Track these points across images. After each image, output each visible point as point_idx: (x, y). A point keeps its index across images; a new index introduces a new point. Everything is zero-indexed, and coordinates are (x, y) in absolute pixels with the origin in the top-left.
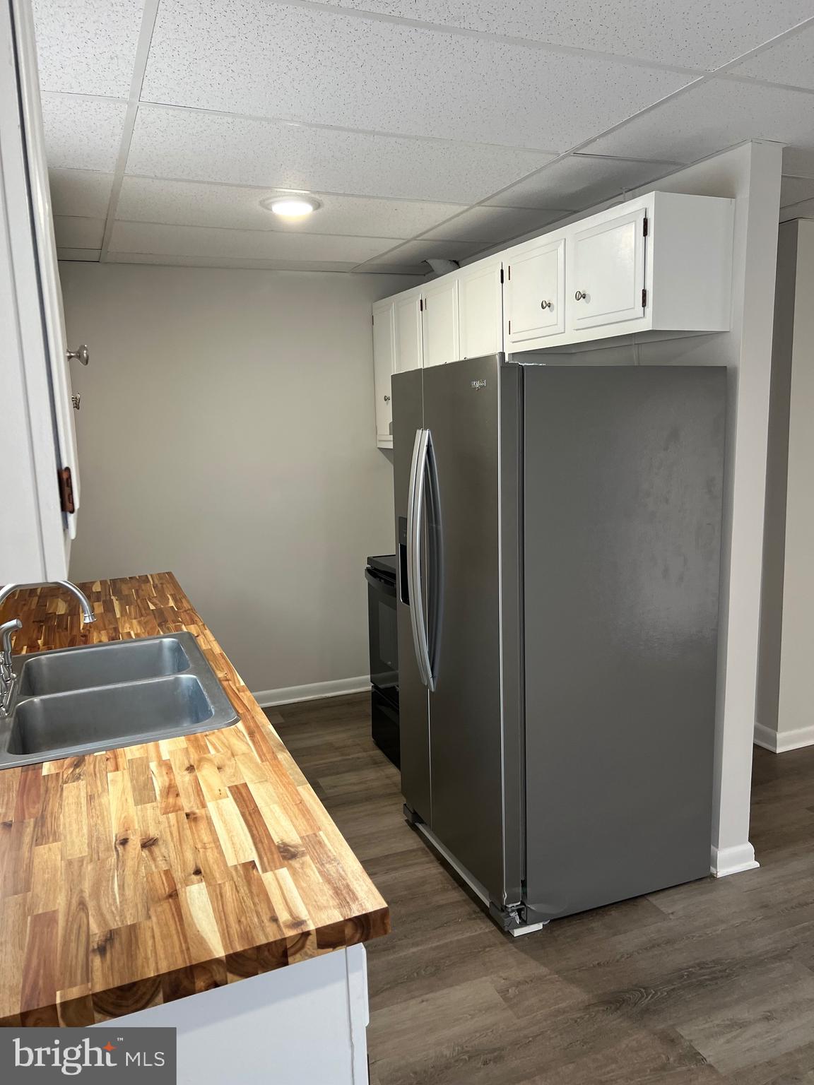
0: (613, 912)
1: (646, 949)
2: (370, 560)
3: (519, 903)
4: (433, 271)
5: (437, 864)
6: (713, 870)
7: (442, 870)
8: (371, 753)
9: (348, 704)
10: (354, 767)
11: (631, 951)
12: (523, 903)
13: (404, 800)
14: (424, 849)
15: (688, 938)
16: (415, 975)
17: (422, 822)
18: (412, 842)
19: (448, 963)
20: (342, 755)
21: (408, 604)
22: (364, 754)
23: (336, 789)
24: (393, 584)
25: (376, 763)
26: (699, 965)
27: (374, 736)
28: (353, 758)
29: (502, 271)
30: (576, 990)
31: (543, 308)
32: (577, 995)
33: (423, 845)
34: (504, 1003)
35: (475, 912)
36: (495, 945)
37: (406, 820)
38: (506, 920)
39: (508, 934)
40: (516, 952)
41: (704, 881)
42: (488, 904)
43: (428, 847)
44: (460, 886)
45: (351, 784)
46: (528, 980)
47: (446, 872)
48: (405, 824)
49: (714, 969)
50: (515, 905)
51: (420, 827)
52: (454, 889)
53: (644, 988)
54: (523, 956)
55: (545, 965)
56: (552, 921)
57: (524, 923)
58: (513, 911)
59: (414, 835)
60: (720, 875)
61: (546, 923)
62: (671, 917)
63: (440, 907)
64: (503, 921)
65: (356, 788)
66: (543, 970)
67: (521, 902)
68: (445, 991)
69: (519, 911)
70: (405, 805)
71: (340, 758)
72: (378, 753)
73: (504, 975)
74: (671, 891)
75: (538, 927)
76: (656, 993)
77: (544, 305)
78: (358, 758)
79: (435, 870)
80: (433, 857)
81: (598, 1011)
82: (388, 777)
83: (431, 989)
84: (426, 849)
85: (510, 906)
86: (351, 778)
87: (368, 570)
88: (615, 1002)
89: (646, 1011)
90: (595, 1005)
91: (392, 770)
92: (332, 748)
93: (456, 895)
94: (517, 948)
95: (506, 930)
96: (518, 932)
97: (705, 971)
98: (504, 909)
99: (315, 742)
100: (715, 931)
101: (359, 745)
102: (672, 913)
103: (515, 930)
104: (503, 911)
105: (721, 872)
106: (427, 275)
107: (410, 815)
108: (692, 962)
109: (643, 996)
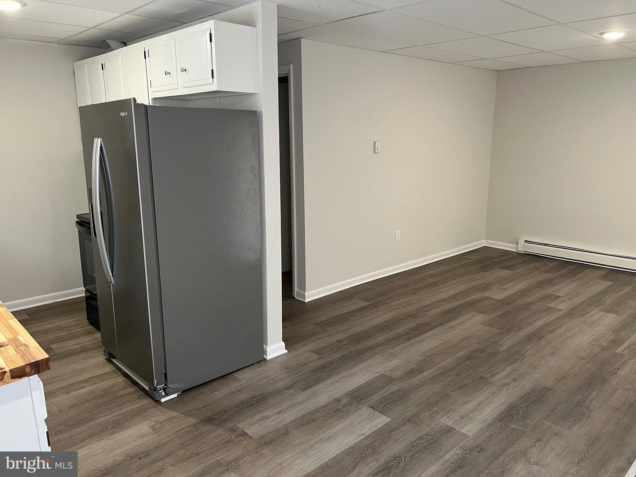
0: (214, 383)
1: (228, 395)
2: (78, 216)
3: (164, 385)
4: (110, 47)
5: (122, 377)
6: (265, 356)
7: (124, 379)
8: (87, 328)
9: (73, 304)
10: (75, 336)
11: (221, 398)
12: (165, 385)
13: (104, 349)
14: (115, 371)
15: (249, 387)
16: (105, 429)
17: (114, 358)
18: (109, 368)
19: (124, 420)
20: (68, 331)
21: (97, 237)
22: (82, 329)
23: (63, 349)
24: (89, 228)
25: (89, 333)
26: (252, 397)
27: (88, 319)
28: (74, 332)
29: (145, 52)
30: (191, 419)
31: (166, 74)
32: (192, 420)
33: (114, 369)
34: (152, 432)
35: (141, 395)
36: (151, 408)
37: (106, 359)
38: (156, 394)
39: (158, 402)
40: (162, 409)
41: (261, 362)
42: (147, 388)
43: (118, 369)
44: (134, 385)
45: (72, 345)
46: (166, 420)
47: (127, 379)
48: (105, 360)
49: (259, 398)
50: (161, 386)
51: (114, 360)
52: (130, 387)
53: (224, 412)
54: (166, 410)
55: (176, 411)
56: (183, 392)
57: (167, 395)
58: (160, 390)
59: (110, 365)
60: (268, 359)
61: (180, 393)
62: (243, 380)
63: (123, 396)
64: (155, 396)
65: (75, 347)
66: (175, 414)
67: (165, 384)
68: (122, 433)
69: (164, 389)
70: (104, 350)
71: (66, 333)
72: (91, 327)
73: (154, 420)
74: (245, 369)
75: (175, 395)
76: (230, 413)
77: (167, 73)
78: (78, 332)
79: (121, 379)
80: (120, 374)
81: (201, 426)
82: (96, 339)
83: (113, 433)
84: (117, 370)
85: (159, 387)
86: (73, 342)
87: (77, 222)
88: (209, 420)
89: (225, 420)
90: (200, 423)
91: (99, 335)
92: (61, 328)
93: (132, 389)
94: (162, 407)
95: (157, 399)
96: (163, 400)
97: (254, 399)
98: (155, 389)
99: (49, 326)
100: (262, 382)
101: (79, 325)
102: (243, 379)
103: (162, 399)
104: (155, 390)
105: (269, 357)
106: (108, 49)
107: (107, 355)
108: (249, 397)
109: (223, 415)
